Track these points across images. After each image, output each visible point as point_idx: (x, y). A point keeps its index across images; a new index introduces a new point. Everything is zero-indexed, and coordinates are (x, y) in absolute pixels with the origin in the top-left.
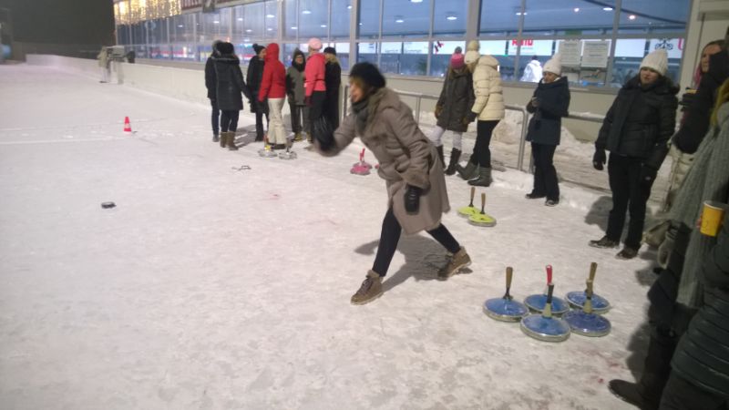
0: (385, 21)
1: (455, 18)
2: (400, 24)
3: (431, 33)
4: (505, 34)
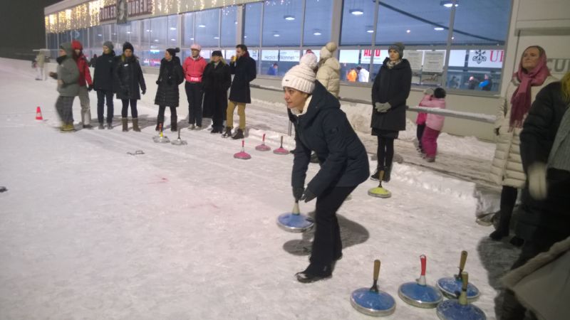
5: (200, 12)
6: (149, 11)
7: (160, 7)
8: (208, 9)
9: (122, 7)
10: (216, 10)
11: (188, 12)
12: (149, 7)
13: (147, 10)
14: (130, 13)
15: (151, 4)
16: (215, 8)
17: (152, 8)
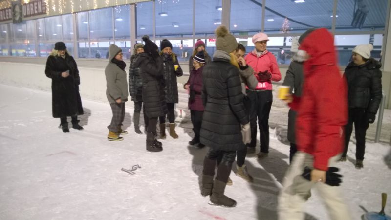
0: (157, 27)
1: (178, 26)
2: (143, 30)
3: (194, 34)
4: (205, 35)
5: (93, 11)
6: (44, 12)
7: (54, 8)
8: (101, 9)
9: (17, 9)
10: (109, 9)
11: (82, 11)
12: (44, 8)
13: (42, 10)
14: (25, 14)
15: (45, 6)
16: (108, 7)
17: (46, 9)
